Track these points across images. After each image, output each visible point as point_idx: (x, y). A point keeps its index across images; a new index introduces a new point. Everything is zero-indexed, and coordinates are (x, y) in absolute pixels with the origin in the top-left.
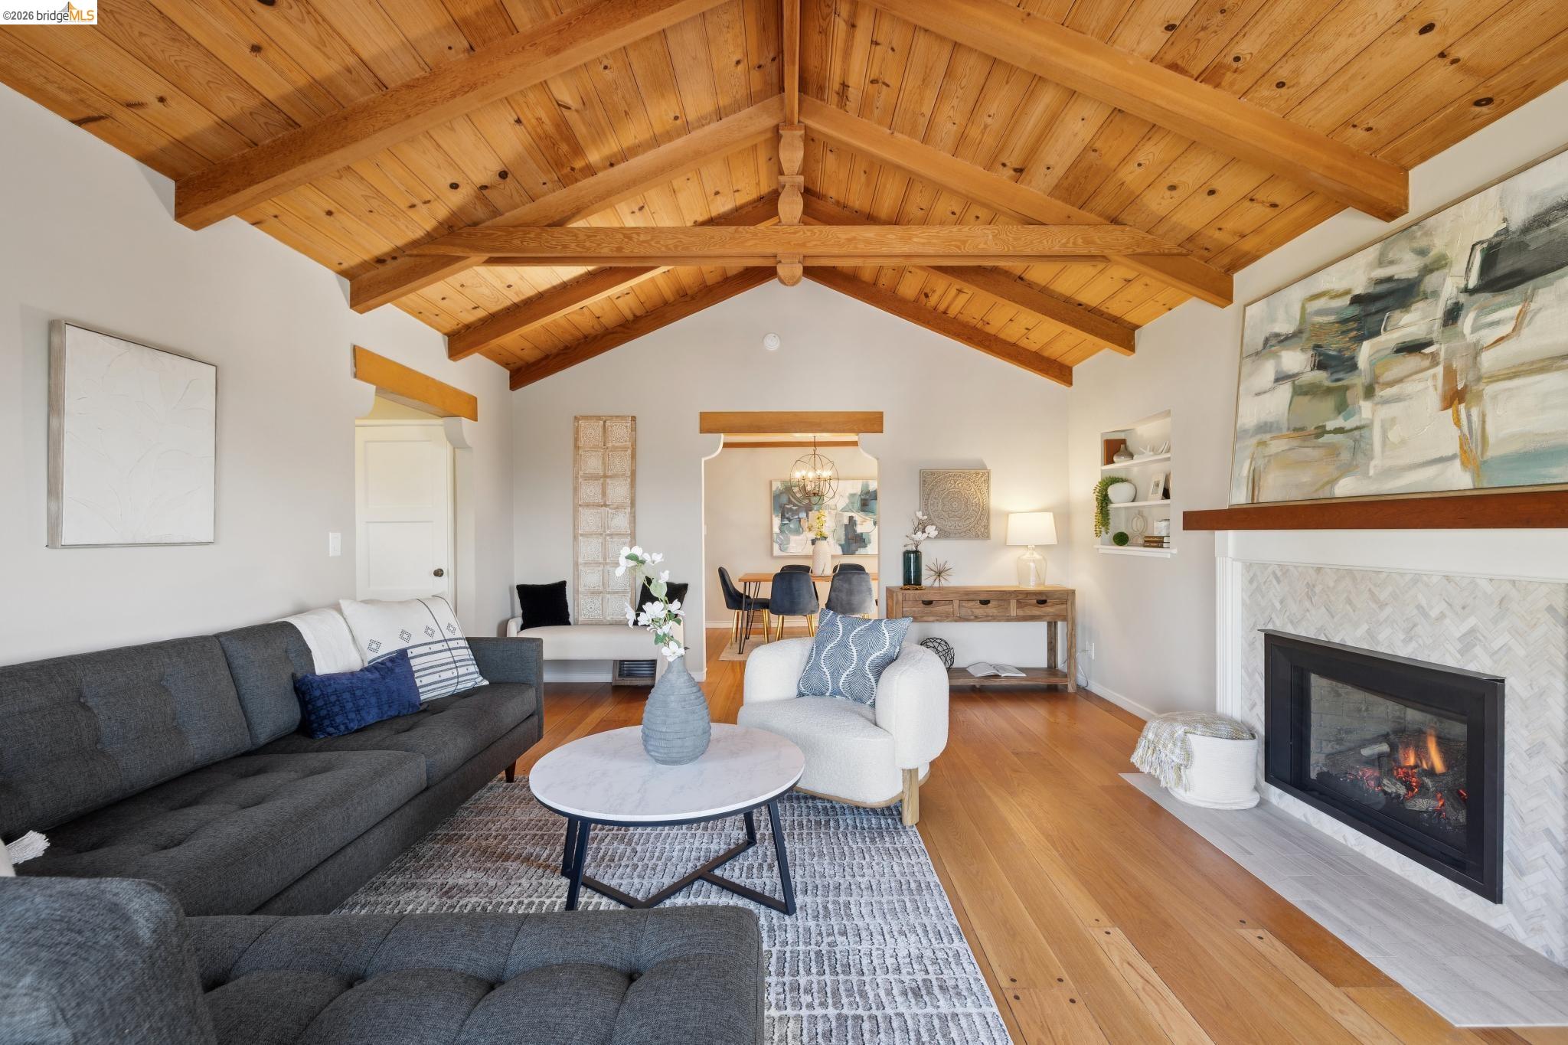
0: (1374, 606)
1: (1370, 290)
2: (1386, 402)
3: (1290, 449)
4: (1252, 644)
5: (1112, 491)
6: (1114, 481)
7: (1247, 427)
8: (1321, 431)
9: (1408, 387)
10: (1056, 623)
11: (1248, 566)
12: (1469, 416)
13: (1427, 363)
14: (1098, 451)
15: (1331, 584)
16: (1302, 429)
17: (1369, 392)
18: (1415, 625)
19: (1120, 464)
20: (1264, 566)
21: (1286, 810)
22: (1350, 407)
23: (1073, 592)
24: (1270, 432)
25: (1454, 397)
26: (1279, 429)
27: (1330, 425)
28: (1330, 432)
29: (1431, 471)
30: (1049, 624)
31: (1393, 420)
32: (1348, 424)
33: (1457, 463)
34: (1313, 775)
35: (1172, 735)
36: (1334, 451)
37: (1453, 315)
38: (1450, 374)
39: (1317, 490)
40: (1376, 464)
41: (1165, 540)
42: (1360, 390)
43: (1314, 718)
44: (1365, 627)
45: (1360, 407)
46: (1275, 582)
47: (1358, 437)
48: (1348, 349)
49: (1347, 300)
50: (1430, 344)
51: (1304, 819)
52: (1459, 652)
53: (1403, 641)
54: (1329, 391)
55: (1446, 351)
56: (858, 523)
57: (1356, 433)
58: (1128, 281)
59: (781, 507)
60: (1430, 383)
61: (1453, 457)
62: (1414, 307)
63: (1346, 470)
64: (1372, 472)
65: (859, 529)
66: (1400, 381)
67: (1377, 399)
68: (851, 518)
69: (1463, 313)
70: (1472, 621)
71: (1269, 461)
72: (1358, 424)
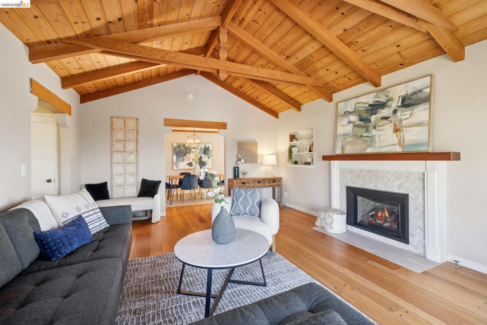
0: (376, 179)
1: (374, 103)
2: (379, 130)
3: (353, 140)
4: (342, 190)
5: (293, 149)
6: (294, 146)
7: (340, 134)
8: (362, 136)
9: (384, 127)
10: (275, 187)
11: (340, 170)
12: (400, 135)
13: (389, 122)
14: (288, 138)
15: (365, 174)
16: (356, 135)
17: (375, 128)
18: (387, 183)
19: (294, 142)
20: (345, 170)
21: (352, 231)
22: (370, 131)
23: (282, 178)
24: (347, 136)
25: (396, 130)
26: (350, 135)
27: (364, 135)
28: (364, 137)
29: (391, 147)
30: (273, 188)
31: (381, 135)
32: (369, 135)
33: (398, 146)
34: (358, 221)
35: (329, 215)
36: (366, 141)
37: (395, 112)
38: (395, 125)
39: (361, 151)
40: (377, 145)
41: (311, 163)
42: (372, 127)
43: (358, 207)
44: (374, 184)
45: (372, 131)
46: (348, 174)
47: (372, 138)
48: (368, 117)
49: (368, 105)
50: (390, 118)
51: (358, 233)
52: (398, 188)
53: (384, 187)
54: (363, 127)
55: (394, 120)
56: (203, 158)
57: (372, 137)
58: (305, 92)
59: (176, 152)
60: (390, 127)
61: (397, 144)
62: (385, 109)
63: (369, 146)
64: (376, 147)
65: (203, 160)
66: (383, 126)
67: (377, 129)
68: (201, 156)
69: (397, 112)
70: (401, 182)
71: (347, 143)
72: (372, 135)
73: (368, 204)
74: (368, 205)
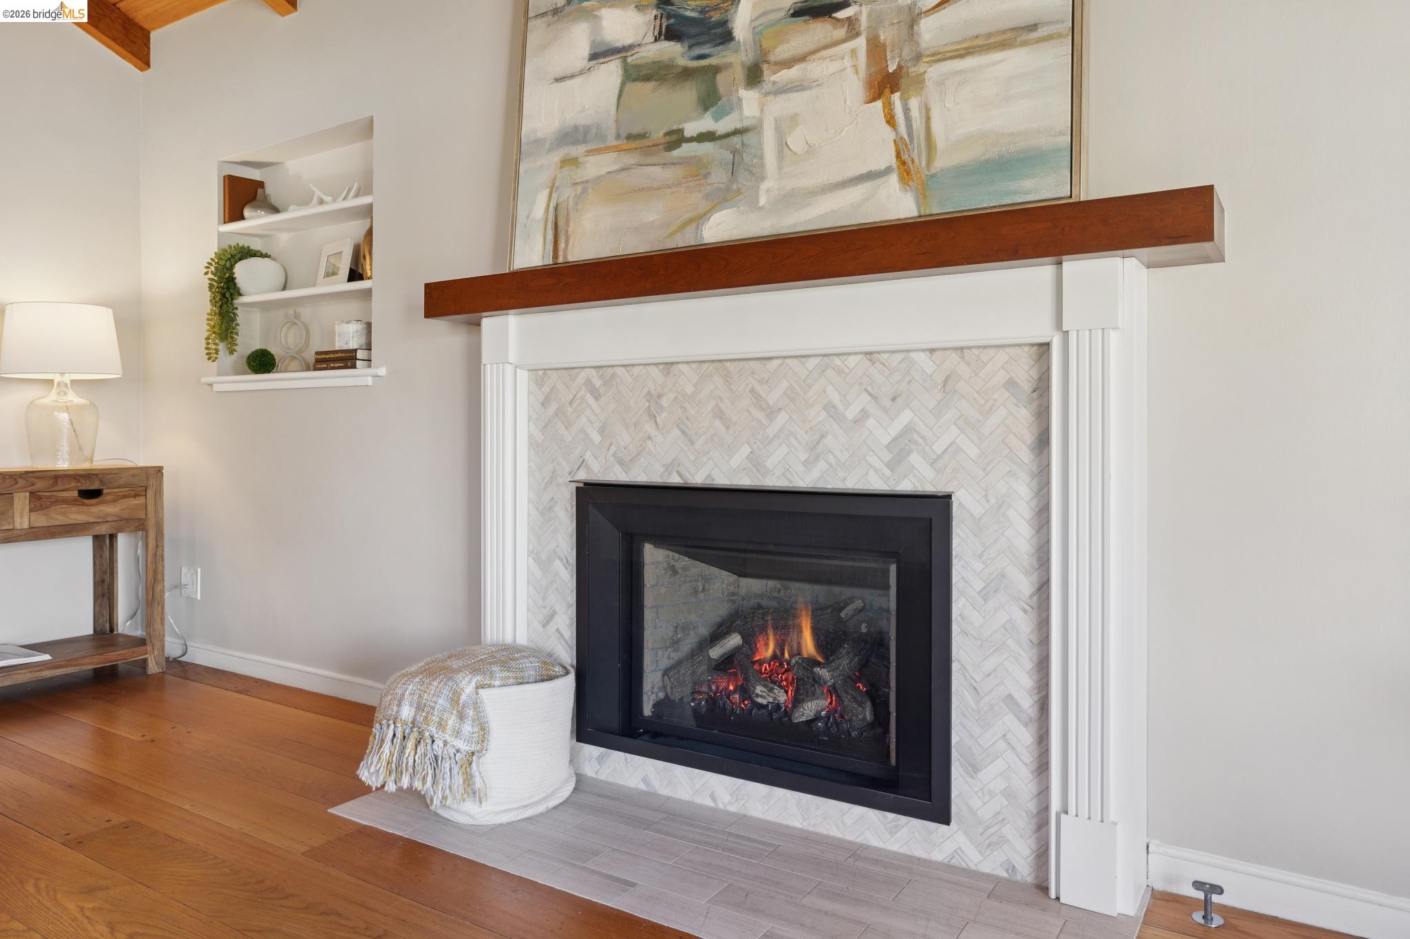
0: (760, 415)
2: (780, 91)
3: (623, 170)
4: (546, 511)
5: (243, 272)
6: (246, 253)
7: (539, 135)
8: (676, 139)
9: (811, 70)
10: (113, 539)
11: (540, 375)
12: (906, 111)
13: (840, 32)
14: (213, 198)
15: (690, 389)
16: (642, 136)
17: (754, 76)
18: (823, 436)
19: (255, 221)
20: (571, 372)
21: (611, 780)
22: (724, 100)
23: (158, 471)
24: (585, 141)
25: (884, 84)
26: (601, 136)
27: (691, 129)
28: (691, 140)
29: (856, 195)
30: (99, 542)
31: (794, 119)
32: (722, 127)
33: (894, 179)
34: (647, 711)
36: (698, 170)
38: (876, 50)
39: (673, 235)
40: (768, 189)
41: (360, 354)
42: (740, 75)
43: (648, 615)
44: (746, 450)
45: (740, 99)
46: (590, 399)
47: (739, 146)
48: (716, 7)
50: (844, 4)
52: (887, 465)
54: (686, 75)
55: (869, 16)
57: (736, 140)
60: (848, 63)
61: (889, 171)
63: (722, 198)
64: (762, 201)
66: (801, 59)
67: (767, 87)
70: (906, 417)
71: (584, 191)
72: (739, 126)
73: (704, 590)
74: (702, 596)
